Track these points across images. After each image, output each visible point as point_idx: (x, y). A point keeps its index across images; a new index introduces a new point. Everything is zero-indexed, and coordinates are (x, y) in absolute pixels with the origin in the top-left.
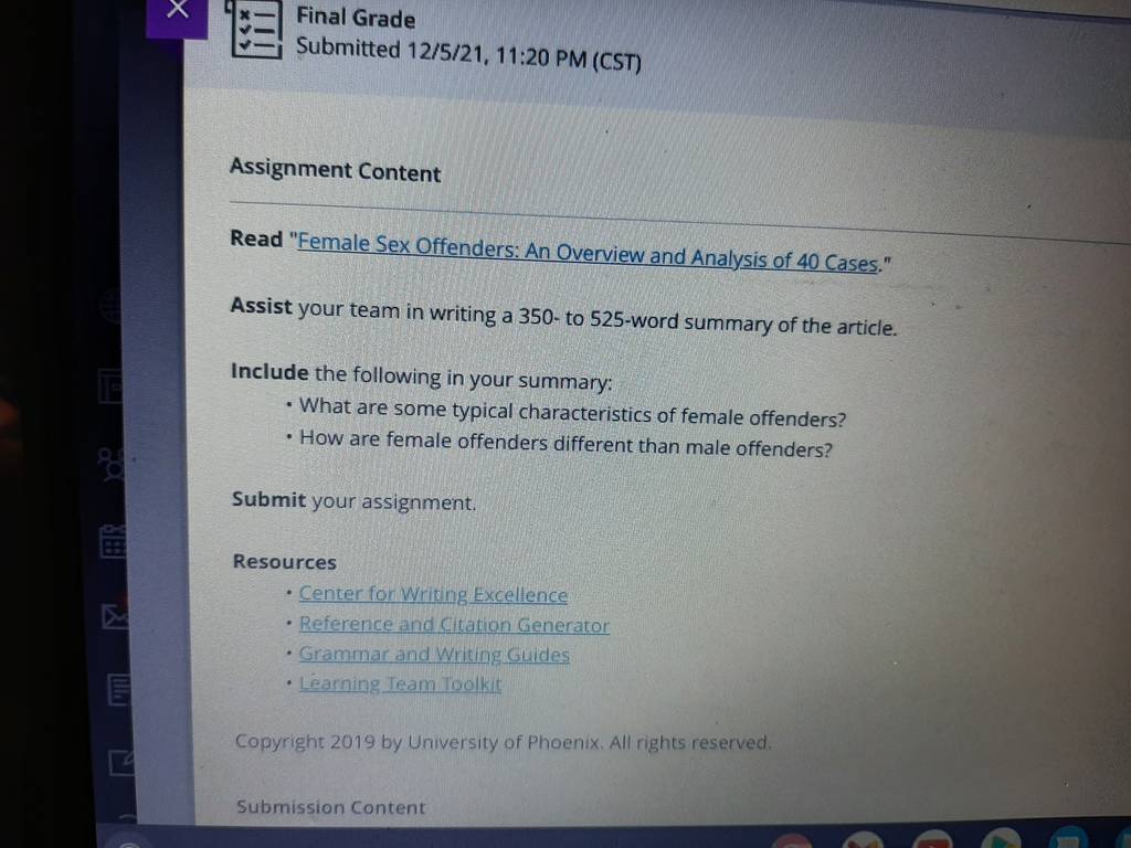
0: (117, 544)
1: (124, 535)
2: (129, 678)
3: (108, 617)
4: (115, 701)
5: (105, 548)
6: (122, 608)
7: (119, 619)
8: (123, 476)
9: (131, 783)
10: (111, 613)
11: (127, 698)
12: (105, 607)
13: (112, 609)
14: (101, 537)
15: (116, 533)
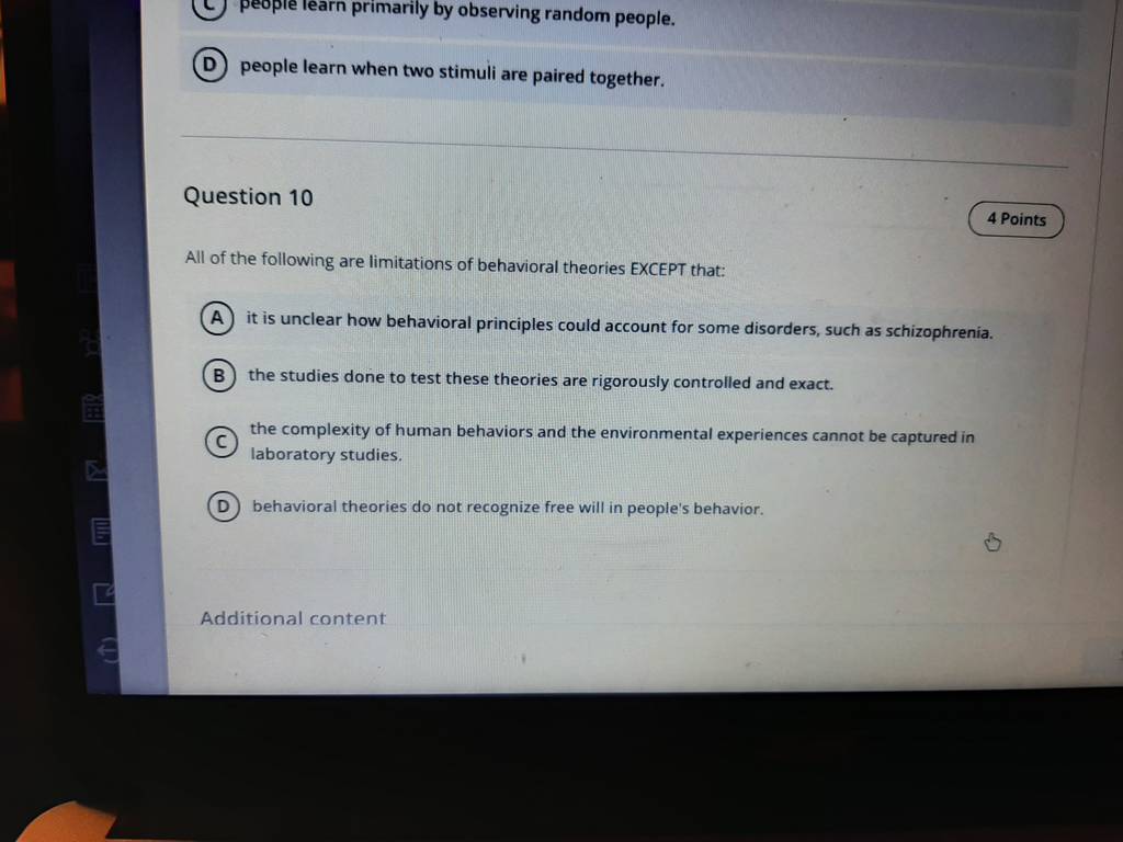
0: (97, 410)
1: (102, 402)
2: (109, 522)
3: (91, 470)
4: (98, 541)
5: (87, 414)
6: (102, 463)
7: (100, 472)
8: (100, 352)
9: (111, 613)
10: (93, 467)
11: (108, 538)
12: (88, 463)
13: (94, 464)
14: (84, 405)
15: (96, 401)
